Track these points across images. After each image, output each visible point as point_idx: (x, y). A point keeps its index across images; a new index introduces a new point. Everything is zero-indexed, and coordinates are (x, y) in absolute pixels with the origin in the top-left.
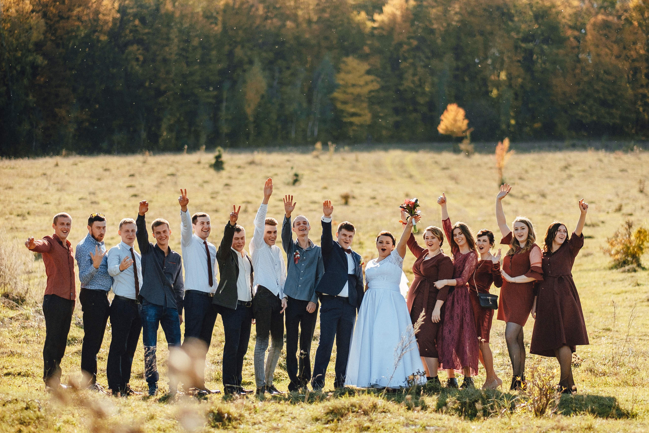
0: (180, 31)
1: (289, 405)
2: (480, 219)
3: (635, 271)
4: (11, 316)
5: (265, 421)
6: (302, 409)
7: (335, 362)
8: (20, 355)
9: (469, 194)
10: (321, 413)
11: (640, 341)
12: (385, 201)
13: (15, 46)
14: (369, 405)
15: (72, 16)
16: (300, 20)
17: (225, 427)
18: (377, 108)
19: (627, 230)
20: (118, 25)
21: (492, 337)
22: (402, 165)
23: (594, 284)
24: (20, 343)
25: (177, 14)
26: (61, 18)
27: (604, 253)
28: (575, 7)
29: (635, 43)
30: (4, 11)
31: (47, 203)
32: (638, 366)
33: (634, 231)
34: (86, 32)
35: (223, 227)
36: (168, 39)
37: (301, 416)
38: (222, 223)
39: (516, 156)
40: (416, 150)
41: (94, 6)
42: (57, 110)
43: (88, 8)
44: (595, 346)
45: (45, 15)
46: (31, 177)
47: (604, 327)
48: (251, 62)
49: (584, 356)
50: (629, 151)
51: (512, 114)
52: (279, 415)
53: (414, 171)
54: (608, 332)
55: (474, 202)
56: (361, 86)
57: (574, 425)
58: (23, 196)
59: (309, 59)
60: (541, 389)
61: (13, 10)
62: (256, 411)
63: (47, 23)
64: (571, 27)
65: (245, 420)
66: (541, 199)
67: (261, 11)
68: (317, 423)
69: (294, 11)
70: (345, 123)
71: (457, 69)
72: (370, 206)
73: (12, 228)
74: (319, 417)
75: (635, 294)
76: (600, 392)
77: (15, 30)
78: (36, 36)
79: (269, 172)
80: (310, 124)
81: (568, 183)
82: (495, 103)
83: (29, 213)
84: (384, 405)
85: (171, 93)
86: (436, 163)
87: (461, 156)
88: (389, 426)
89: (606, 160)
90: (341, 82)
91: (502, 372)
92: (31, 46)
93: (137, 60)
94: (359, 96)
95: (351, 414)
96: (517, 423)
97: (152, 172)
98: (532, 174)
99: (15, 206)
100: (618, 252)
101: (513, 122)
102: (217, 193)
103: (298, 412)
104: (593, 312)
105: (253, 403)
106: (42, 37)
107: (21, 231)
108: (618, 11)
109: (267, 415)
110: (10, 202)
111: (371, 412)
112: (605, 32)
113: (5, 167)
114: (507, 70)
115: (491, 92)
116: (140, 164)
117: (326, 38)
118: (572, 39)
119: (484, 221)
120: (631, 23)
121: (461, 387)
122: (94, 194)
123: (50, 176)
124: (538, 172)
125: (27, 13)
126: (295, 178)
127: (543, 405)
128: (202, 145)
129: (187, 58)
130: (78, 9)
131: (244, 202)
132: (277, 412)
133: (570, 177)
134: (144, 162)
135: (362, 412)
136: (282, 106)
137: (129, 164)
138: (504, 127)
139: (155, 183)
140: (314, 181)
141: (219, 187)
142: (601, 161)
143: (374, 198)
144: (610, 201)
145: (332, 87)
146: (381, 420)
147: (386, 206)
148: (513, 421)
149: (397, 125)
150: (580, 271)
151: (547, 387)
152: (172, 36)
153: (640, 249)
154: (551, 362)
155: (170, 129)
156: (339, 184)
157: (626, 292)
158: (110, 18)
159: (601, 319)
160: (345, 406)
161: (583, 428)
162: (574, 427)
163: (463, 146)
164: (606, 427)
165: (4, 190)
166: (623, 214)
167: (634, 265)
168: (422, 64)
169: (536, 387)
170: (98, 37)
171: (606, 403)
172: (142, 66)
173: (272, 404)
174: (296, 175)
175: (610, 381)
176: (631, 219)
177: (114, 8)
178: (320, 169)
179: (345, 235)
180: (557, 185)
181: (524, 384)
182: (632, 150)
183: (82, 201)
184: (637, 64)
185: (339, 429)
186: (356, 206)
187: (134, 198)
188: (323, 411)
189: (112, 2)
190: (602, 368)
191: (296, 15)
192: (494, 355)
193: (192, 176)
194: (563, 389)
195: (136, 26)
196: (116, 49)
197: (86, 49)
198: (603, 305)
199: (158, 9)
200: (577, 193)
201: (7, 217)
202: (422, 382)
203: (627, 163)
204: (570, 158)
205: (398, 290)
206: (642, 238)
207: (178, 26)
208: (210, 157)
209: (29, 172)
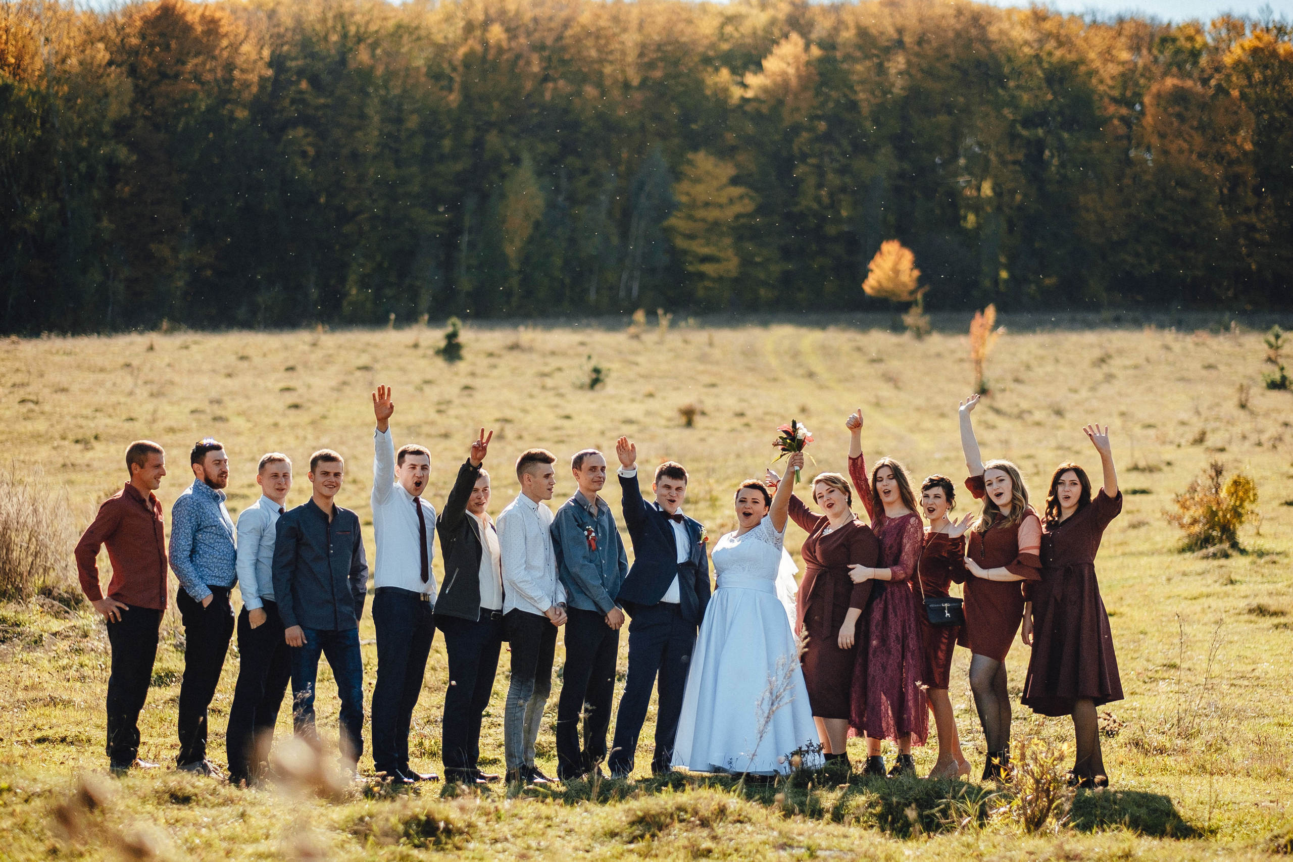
0: (385, 102)
1: (561, 805)
2: (938, 456)
3: (1226, 556)
4: (54, 630)
5: (515, 836)
6: (585, 814)
7: (655, 724)
8: (67, 703)
9: (918, 409)
10: (622, 822)
11: (1233, 688)
12: (762, 420)
13: (76, 127)
14: (712, 808)
15: (183, 73)
16: (608, 82)
17: (439, 846)
18: (750, 247)
19: (1213, 479)
20: (269, 89)
21: (953, 677)
22: (796, 354)
23: (1150, 580)
24: (68, 680)
25: (380, 70)
26: (164, 76)
27: (1169, 523)
28: (1123, 63)
29: (1234, 130)
30: (57, 63)
31: (132, 419)
32: (1227, 735)
33: (1226, 481)
34: (209, 102)
35: (457, 467)
36: (363, 116)
37: (584, 828)
38: (456, 459)
39: (1008, 339)
40: (822, 325)
41: (225, 54)
42: (153, 247)
43: (214, 58)
44: (1147, 698)
45: (133, 71)
46: (102, 370)
47: (1165, 662)
48: (516, 160)
49: (1125, 716)
50: (1222, 330)
51: (1003, 260)
52: (541, 826)
53: (817, 364)
54: (1173, 671)
55: (928, 424)
56: (721, 206)
57: (1097, 850)
58: (88, 406)
59: (625, 155)
60: (1037, 782)
61: (73, 61)
62: (499, 818)
63: (136, 86)
64: (1114, 100)
65: (478, 835)
66: (1054, 418)
67: (536, 67)
68: (614, 841)
69: (596, 66)
70: (690, 274)
71: (902, 175)
72: (733, 430)
73: (64, 465)
74: (617, 830)
75: (1226, 599)
76: (1153, 786)
77: (77, 98)
78: (115, 109)
79: (546, 364)
80: (625, 276)
81: (1106, 390)
82: (970, 238)
83: (96, 438)
84: (741, 809)
85: (366, 215)
86: (859, 349)
87: (906, 338)
88: (749, 847)
89: (1177, 347)
90: (684, 199)
91: (970, 745)
92: (106, 128)
93: (304, 154)
94: (716, 224)
95: (677, 825)
96: (991, 845)
97: (327, 363)
98: (1039, 372)
99: (72, 422)
100: (1195, 522)
101: (1004, 275)
102: (449, 402)
103: (578, 819)
104: (1146, 633)
105: (493, 801)
106: (127, 111)
107: (81, 471)
108: (1203, 71)
109: (520, 824)
110: (61, 416)
111: (715, 821)
112: (1177, 109)
113: (54, 351)
114: (995, 177)
115: (965, 218)
116: (306, 348)
117: (657, 117)
118: (1116, 122)
119: (947, 459)
120: (1227, 93)
121: (891, 773)
122: (218, 402)
123: (138, 369)
124: (1050, 368)
125: (100, 66)
126: (594, 376)
127: (1041, 811)
128: (422, 313)
129: (397, 151)
130: (196, 61)
131: (497, 420)
132: (538, 818)
133: (1110, 378)
134: (314, 345)
135: (698, 822)
136: (572, 241)
137: (286, 348)
138: (987, 283)
139: (333, 383)
140: (630, 382)
141: (452, 391)
142: (1167, 348)
143: (742, 415)
144: (1183, 423)
145: (667, 207)
146: (732, 836)
147: (764, 429)
148: (984, 841)
149: (787, 279)
150: (1124, 554)
151: (1049, 777)
152: (370, 111)
153: (1237, 514)
154: (1062, 726)
155: (363, 284)
156: (677, 389)
157: (1208, 596)
158: (253, 77)
159: (1160, 647)
160: (666, 809)
161: (1115, 855)
162: (1097, 853)
163: (909, 319)
164: (1157, 854)
165: (51, 393)
166: (1207, 449)
167: (1226, 546)
168: (836, 165)
169: (1028, 777)
170: (232, 112)
171: (1162, 808)
172: (313, 165)
173: (530, 803)
174: (597, 371)
175: (1173, 763)
176: (1221, 458)
177: (261, 58)
178: (640, 359)
179: (668, 487)
180: (1084, 393)
181: (1005, 770)
182: (1227, 329)
183: (196, 416)
184: (1238, 169)
185: (653, 852)
186: (707, 428)
187: (293, 412)
188: (624, 818)
189: (259, 47)
190: (1157, 740)
191: (601, 74)
192: (955, 713)
193: (403, 370)
194: (1080, 781)
195: (301, 92)
196: (266, 135)
197: (208, 134)
198: (1164, 619)
199: (343, 62)
200: (1123, 408)
201: (55, 444)
202: (817, 763)
203: (1218, 352)
204: (1110, 341)
205: (773, 590)
206: (1241, 494)
207: (382, 92)
208: (435, 337)
209: (99, 361)
